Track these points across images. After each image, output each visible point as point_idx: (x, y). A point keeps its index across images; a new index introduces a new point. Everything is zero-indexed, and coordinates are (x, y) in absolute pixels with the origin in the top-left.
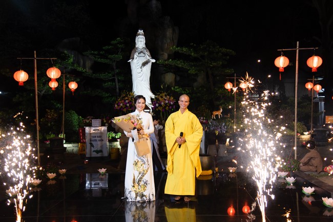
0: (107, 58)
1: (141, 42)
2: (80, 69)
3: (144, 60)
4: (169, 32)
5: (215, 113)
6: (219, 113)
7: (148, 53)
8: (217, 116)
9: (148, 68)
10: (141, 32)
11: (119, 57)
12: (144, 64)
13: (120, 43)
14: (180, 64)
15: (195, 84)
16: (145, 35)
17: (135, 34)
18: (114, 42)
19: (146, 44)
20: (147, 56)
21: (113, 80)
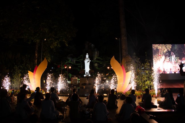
0: (79, 60)
1: (87, 56)
2: (72, 63)
3: (88, 61)
4: (96, 53)
5: (107, 74)
6: (108, 74)
7: (89, 59)
8: (107, 75)
9: (89, 63)
10: (87, 54)
11: (82, 60)
12: (88, 62)
13: (83, 56)
14: (98, 61)
15: (103, 66)
16: (88, 55)
17: (86, 54)
18: (81, 56)
19: (89, 57)
20: (89, 60)
21: (81, 66)
